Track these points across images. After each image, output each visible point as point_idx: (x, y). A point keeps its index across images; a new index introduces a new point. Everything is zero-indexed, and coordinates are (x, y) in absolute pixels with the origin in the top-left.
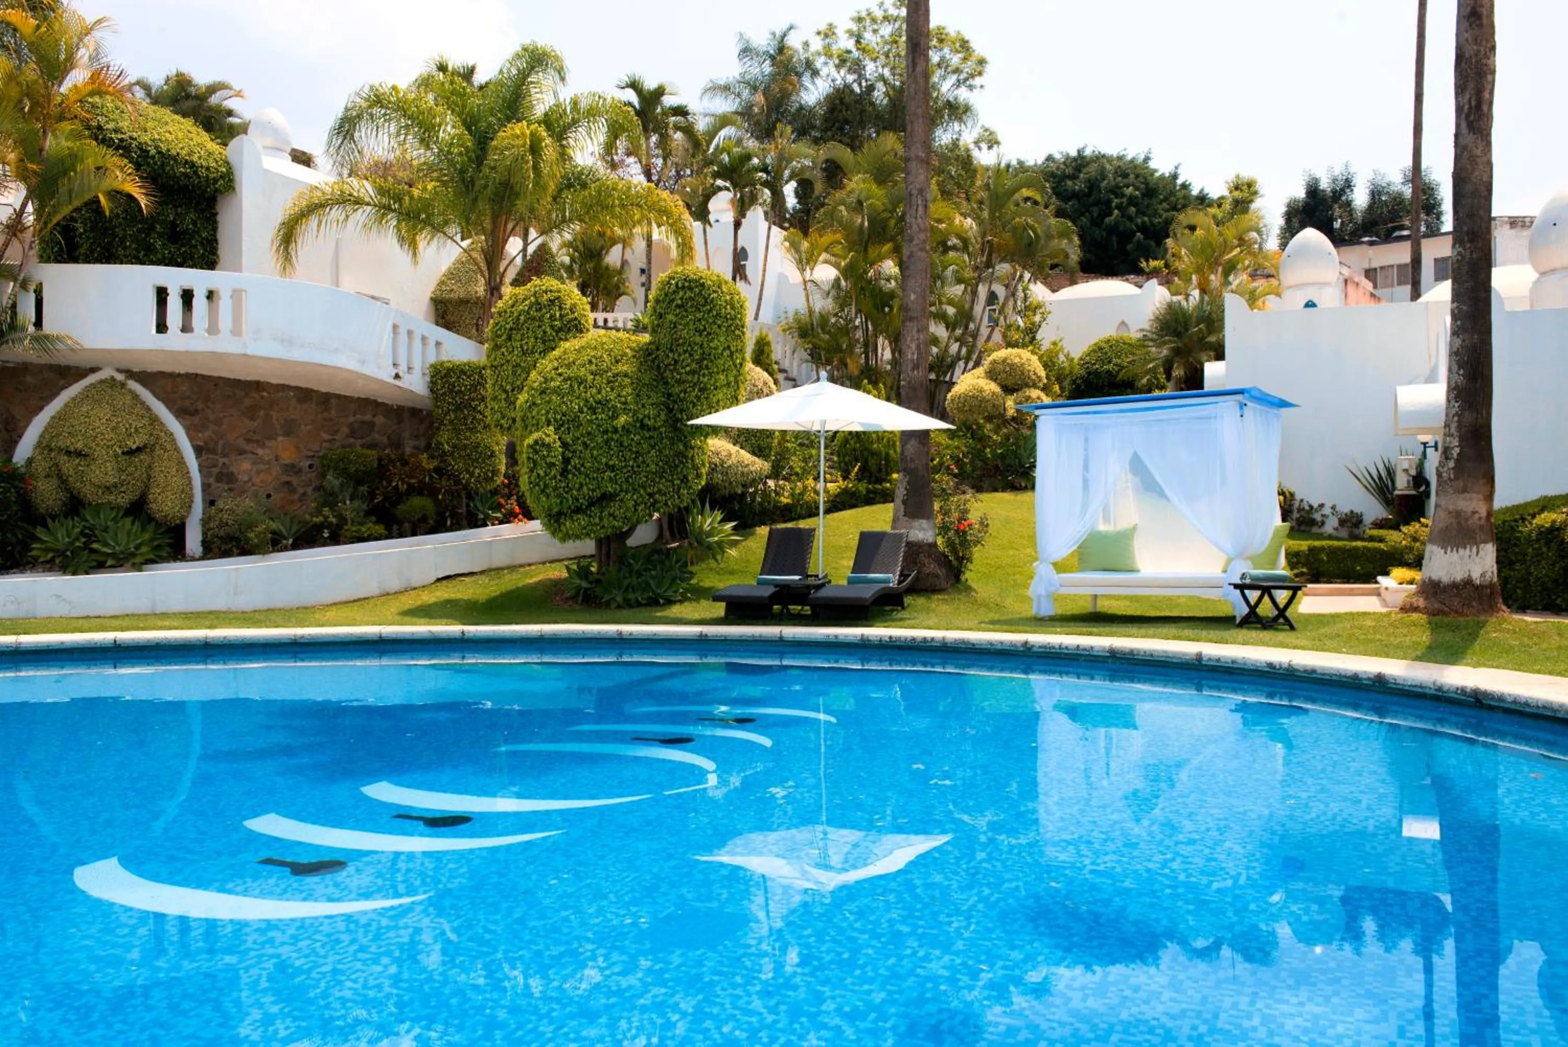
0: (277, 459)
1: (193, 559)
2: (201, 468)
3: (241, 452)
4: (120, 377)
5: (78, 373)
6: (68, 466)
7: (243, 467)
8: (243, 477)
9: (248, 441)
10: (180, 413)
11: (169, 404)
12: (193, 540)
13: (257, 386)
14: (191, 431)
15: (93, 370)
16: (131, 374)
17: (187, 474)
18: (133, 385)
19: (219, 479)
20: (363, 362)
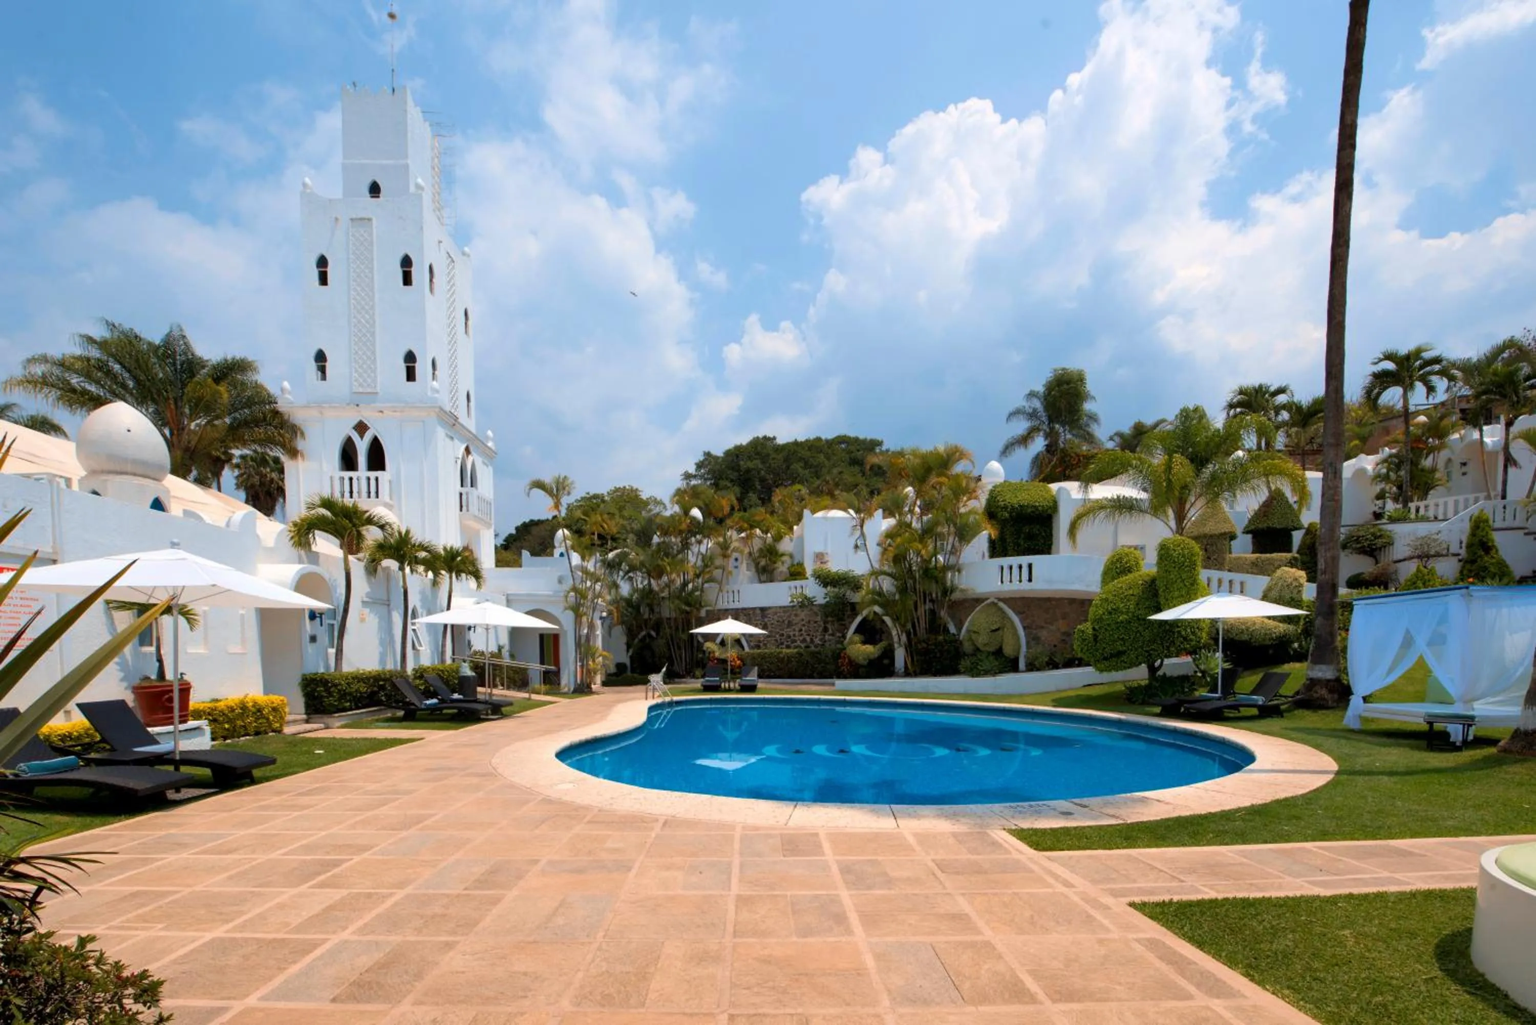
0: (1059, 629)
1: (1023, 672)
2: (1026, 635)
3: (1042, 627)
4: (996, 601)
5: (983, 600)
6: (974, 636)
7: (1043, 634)
8: (1043, 638)
9: (1046, 623)
10: (1018, 613)
11: (1014, 610)
12: (1022, 664)
13: (1049, 600)
14: (1022, 621)
15: (987, 599)
16: (1000, 600)
17: (1018, 638)
18: (1001, 604)
19: (1034, 639)
20: (1087, 586)
